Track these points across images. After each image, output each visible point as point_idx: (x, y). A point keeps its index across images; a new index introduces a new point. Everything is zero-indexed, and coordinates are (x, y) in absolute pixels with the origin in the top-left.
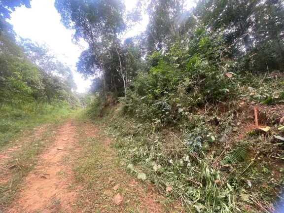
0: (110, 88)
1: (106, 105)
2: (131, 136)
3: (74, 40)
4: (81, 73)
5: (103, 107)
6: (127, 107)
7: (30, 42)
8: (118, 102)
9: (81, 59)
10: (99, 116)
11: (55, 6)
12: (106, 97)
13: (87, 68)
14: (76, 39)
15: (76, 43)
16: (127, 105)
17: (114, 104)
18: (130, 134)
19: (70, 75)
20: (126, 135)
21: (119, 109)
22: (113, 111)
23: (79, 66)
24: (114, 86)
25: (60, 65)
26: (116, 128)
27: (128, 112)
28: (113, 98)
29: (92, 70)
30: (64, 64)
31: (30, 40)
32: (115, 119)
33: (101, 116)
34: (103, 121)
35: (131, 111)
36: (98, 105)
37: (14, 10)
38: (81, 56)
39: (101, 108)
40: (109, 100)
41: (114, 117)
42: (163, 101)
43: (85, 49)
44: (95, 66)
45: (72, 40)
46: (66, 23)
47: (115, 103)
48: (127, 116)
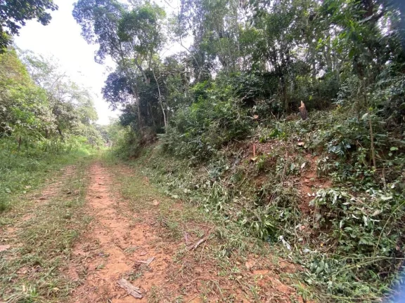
0: (146, 122)
1: (143, 143)
2: (170, 174)
3: (98, 58)
4: (108, 100)
5: (138, 145)
6: (167, 145)
7: (33, 55)
8: (157, 139)
9: (108, 83)
10: (133, 156)
11: (74, 15)
12: (142, 132)
13: (116, 94)
14: (100, 56)
15: (100, 62)
16: (167, 143)
17: (152, 142)
18: (169, 172)
19: (89, 101)
20: (165, 173)
21: (158, 147)
22: (152, 150)
23: (105, 92)
24: (152, 119)
25: (74, 86)
26: (155, 168)
27: (168, 150)
28: (150, 134)
29: (122, 96)
30: (80, 86)
31: (31, 52)
32: (154, 159)
33: (136, 157)
34: (139, 162)
35: (171, 150)
36: (131, 142)
37: (24, 24)
38: (108, 79)
39: (135, 147)
40: (145, 136)
41: (153, 157)
42: (198, 139)
43: (113, 71)
44: (126, 92)
45: (95, 57)
46: (87, 37)
47: (153, 140)
48: (167, 155)
